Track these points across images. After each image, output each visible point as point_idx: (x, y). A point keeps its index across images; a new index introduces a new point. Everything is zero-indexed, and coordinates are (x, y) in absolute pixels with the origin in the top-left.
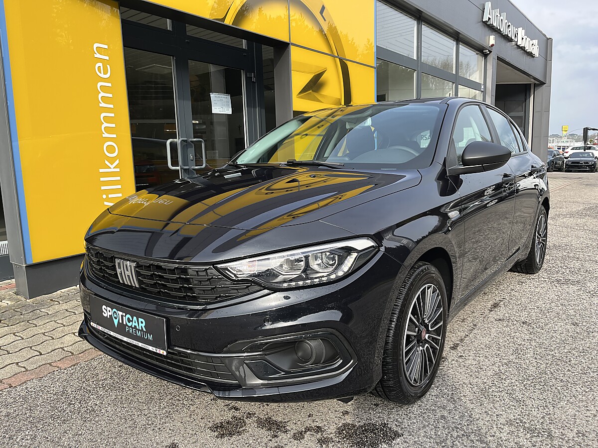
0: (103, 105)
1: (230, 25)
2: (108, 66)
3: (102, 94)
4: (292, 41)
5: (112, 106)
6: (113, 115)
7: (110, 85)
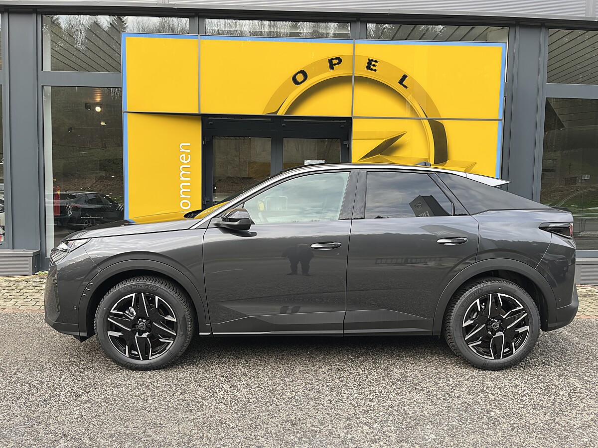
0: (183, 178)
1: (283, 115)
2: (189, 156)
3: (183, 172)
4: (354, 115)
5: (189, 179)
6: (189, 184)
7: (189, 166)
